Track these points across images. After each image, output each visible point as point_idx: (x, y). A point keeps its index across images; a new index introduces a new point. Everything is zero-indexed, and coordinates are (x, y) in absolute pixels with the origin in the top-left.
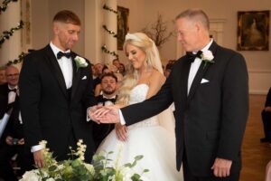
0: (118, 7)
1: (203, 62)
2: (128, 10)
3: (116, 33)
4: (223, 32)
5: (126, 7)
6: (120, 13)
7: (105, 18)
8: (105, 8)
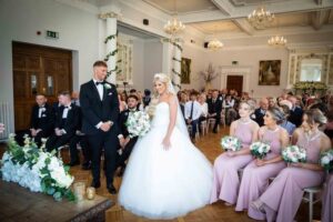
4: (250, 73)
7: (174, 65)
8: (174, 59)
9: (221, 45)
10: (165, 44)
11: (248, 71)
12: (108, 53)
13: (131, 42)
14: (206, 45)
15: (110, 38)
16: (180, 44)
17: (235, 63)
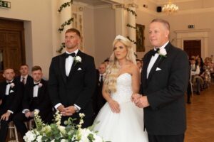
0: (137, 25)
1: (160, 56)
2: (144, 26)
3: (135, 41)
4: (208, 37)
5: (143, 24)
6: (138, 29)
7: (128, 32)
8: (128, 25)
9: (177, 8)
10: (118, 10)
11: (206, 34)
12: (63, 22)
13: (80, 9)
14: (159, 9)
15: (65, 5)
16: (134, 9)
17: (191, 27)
